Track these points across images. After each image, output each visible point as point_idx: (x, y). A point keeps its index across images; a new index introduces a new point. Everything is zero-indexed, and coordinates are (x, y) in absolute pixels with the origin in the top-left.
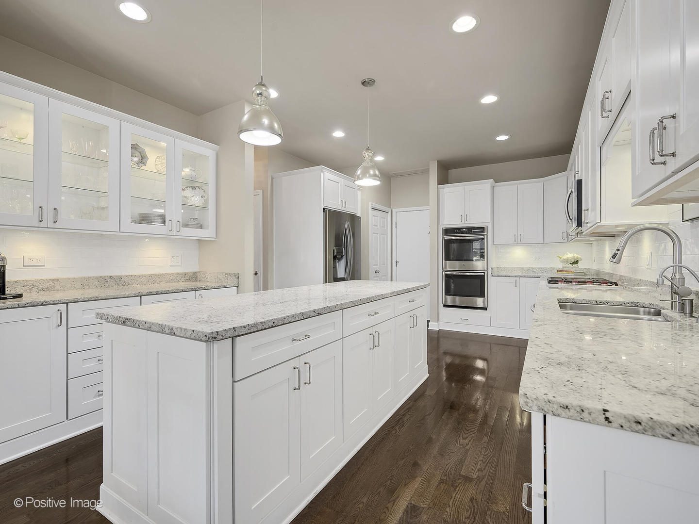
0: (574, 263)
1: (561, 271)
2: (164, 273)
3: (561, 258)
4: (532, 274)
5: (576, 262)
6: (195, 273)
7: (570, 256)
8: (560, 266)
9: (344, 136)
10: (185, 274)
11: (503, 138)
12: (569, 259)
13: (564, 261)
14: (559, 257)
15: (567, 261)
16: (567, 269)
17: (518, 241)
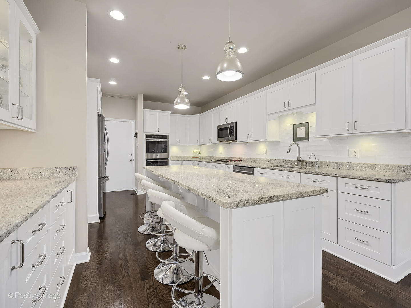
1: (194, 157)
5: (200, 153)
7: (198, 151)
8: (192, 155)
9: (119, 63)
12: (197, 152)
13: (195, 153)
14: (192, 151)
15: (196, 153)
16: (196, 157)
17: (178, 144)
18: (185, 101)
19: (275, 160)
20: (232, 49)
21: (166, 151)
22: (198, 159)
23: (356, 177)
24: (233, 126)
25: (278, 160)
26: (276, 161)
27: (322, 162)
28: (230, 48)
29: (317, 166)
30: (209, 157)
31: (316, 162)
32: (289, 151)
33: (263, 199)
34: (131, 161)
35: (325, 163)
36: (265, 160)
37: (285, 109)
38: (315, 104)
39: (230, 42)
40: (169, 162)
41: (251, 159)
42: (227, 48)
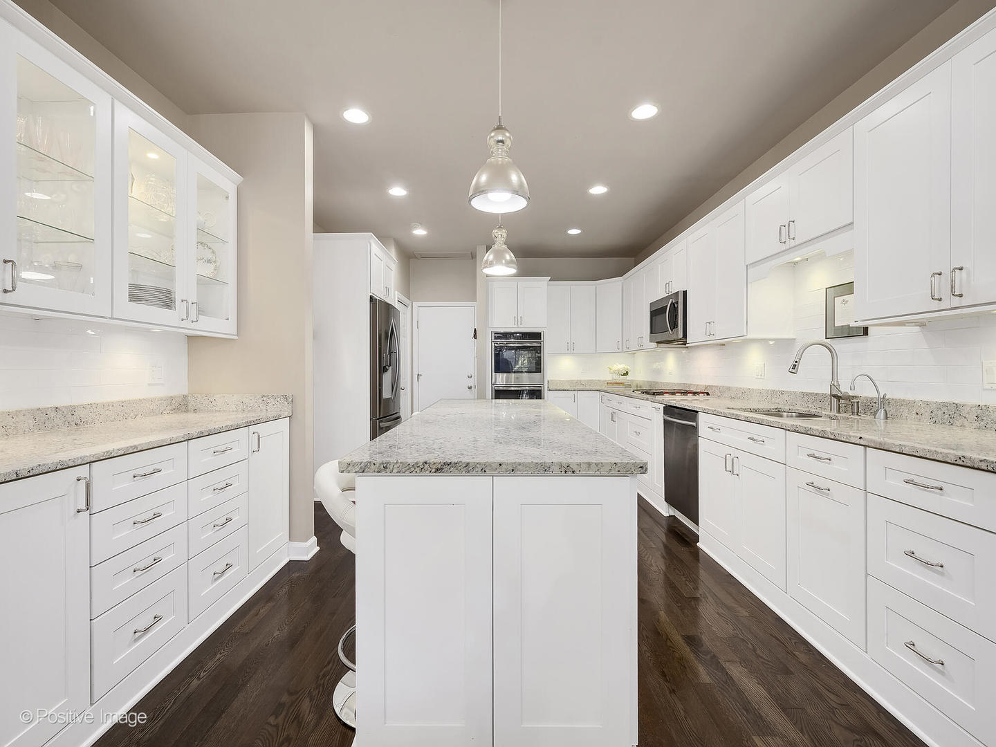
0: (624, 375)
1: (611, 383)
2: (141, 398)
3: (611, 369)
4: (581, 388)
5: (626, 374)
6: (185, 397)
7: (621, 367)
8: (609, 378)
9: (406, 195)
10: (172, 398)
11: (574, 232)
12: (619, 370)
13: (614, 372)
14: (609, 368)
15: (617, 372)
16: (618, 381)
17: (571, 350)
18: (504, 258)
19: (782, 392)
20: (502, 141)
21: (537, 367)
22: (621, 388)
23: (907, 448)
24: (677, 303)
25: (790, 393)
26: (785, 397)
27: (902, 403)
28: (499, 141)
29: (881, 413)
30: (648, 382)
31: (884, 401)
32: (794, 367)
33: (426, 466)
34: (470, 388)
35: (909, 404)
36: (760, 392)
37: (783, 247)
38: (853, 223)
39: (499, 128)
40: (546, 393)
41: (729, 388)
42: (492, 142)
